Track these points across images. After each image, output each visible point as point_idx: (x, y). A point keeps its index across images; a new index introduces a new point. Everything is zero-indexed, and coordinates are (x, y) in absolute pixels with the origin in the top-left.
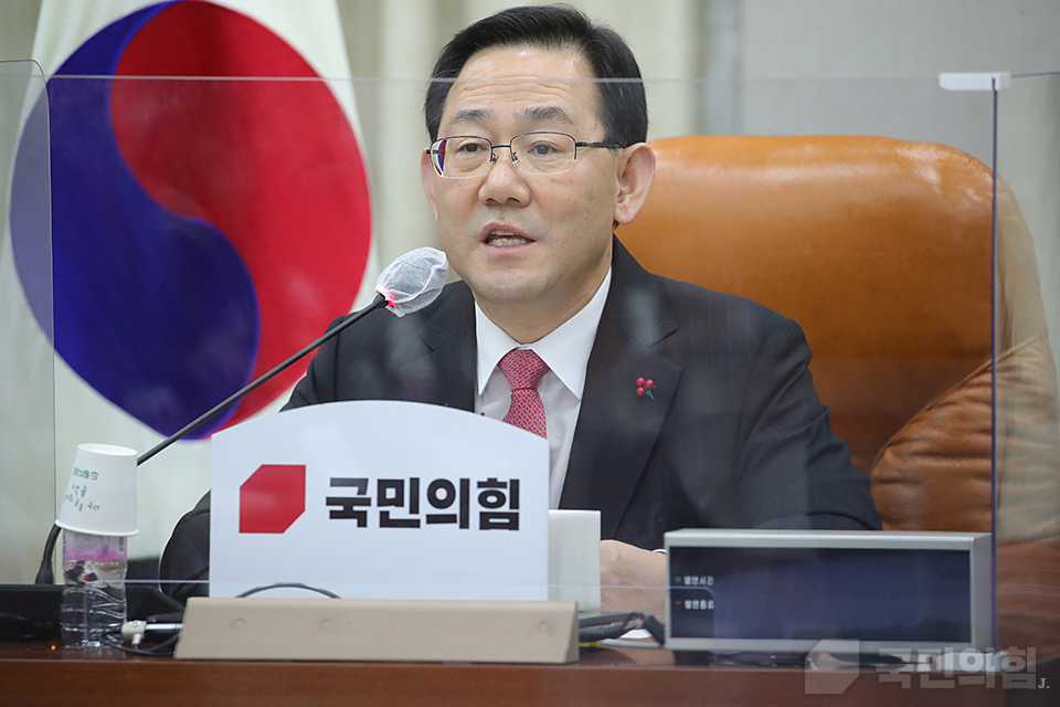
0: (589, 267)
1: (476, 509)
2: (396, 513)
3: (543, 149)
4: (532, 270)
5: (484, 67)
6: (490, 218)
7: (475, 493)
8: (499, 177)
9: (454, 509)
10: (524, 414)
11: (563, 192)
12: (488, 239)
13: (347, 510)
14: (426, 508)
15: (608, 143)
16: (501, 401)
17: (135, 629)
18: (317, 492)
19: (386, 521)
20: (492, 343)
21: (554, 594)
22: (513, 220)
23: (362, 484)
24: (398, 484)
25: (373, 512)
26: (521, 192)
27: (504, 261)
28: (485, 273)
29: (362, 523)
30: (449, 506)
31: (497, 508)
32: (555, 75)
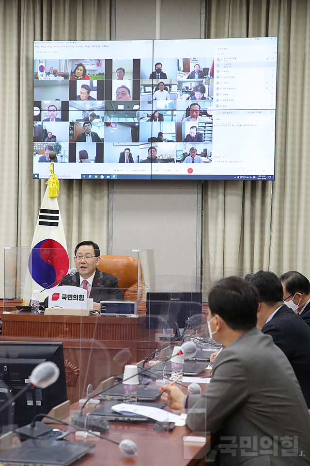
0: (93, 271)
1: (79, 298)
2: (70, 298)
3: (87, 257)
4: (86, 271)
6: (82, 265)
7: (79, 296)
8: (83, 260)
9: (76, 298)
10: (85, 288)
11: (90, 262)
12: (82, 267)
13: (64, 298)
14: (73, 298)
15: (96, 256)
16: (82, 286)
17: (40, 311)
18: (61, 296)
19: (68, 299)
20: (82, 279)
21: (87, 308)
22: (84, 265)
23: (66, 295)
24: (70, 295)
25: (67, 298)
26: (85, 262)
27: (83, 270)
28: (81, 271)
29: (66, 299)
30: (76, 297)
31: (81, 298)
32: (89, 249)
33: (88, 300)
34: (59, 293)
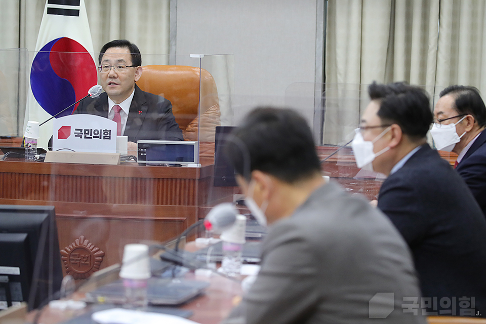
0: (130, 89)
1: (103, 135)
2: (87, 136)
3: (120, 67)
4: (117, 90)
5: (110, 51)
6: (110, 80)
7: (103, 132)
8: (112, 73)
9: (99, 135)
11: (124, 76)
12: (110, 84)
13: (77, 135)
14: (93, 135)
15: (133, 66)
17: (38, 156)
18: (73, 131)
19: (85, 137)
20: (111, 104)
21: (117, 152)
22: (114, 81)
23: (81, 130)
24: (88, 130)
25: (83, 136)
26: (116, 75)
27: (113, 88)
29: (81, 138)
30: (97, 135)
31: (107, 135)
32: (123, 53)
33: (118, 140)
34: (70, 127)
